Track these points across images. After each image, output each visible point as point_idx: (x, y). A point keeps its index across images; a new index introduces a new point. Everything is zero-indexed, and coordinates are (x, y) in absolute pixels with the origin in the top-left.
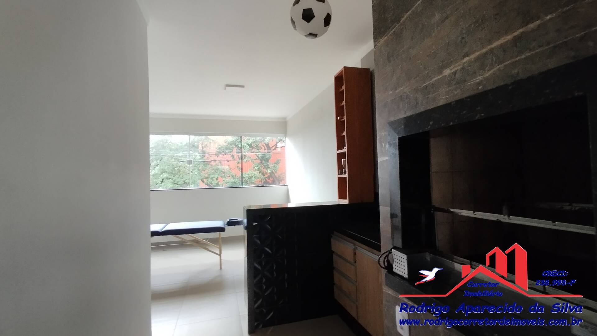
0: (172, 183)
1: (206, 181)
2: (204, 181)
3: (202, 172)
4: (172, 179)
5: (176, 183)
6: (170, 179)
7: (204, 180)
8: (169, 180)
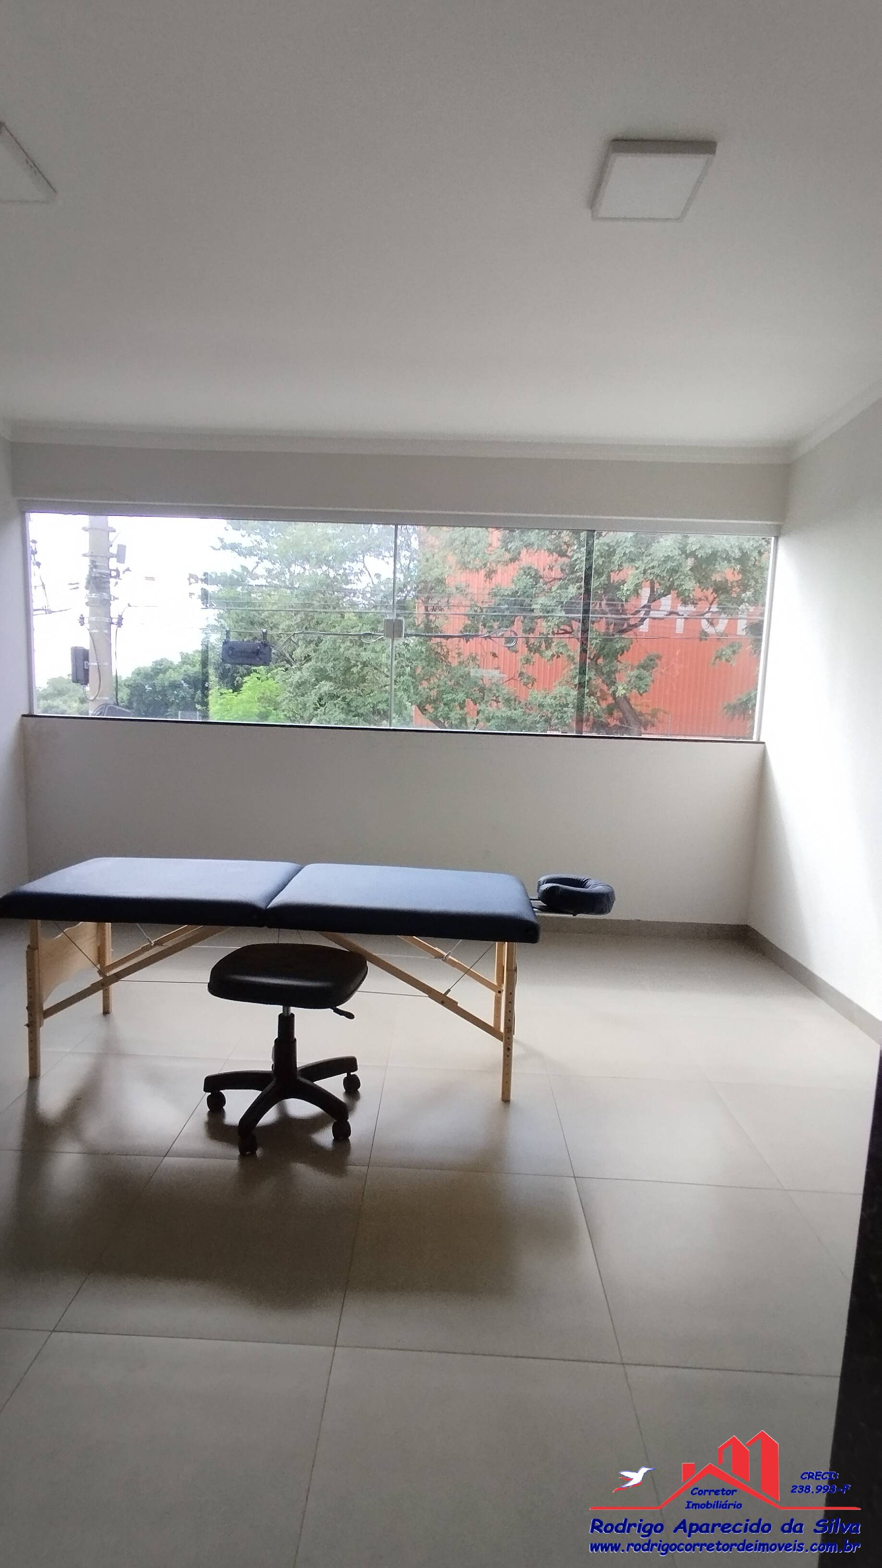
0: (342, 709)
1: (431, 710)
2: (426, 710)
3: (424, 682)
4: (344, 699)
5: (353, 709)
6: (339, 697)
7: (428, 707)
8: (335, 702)
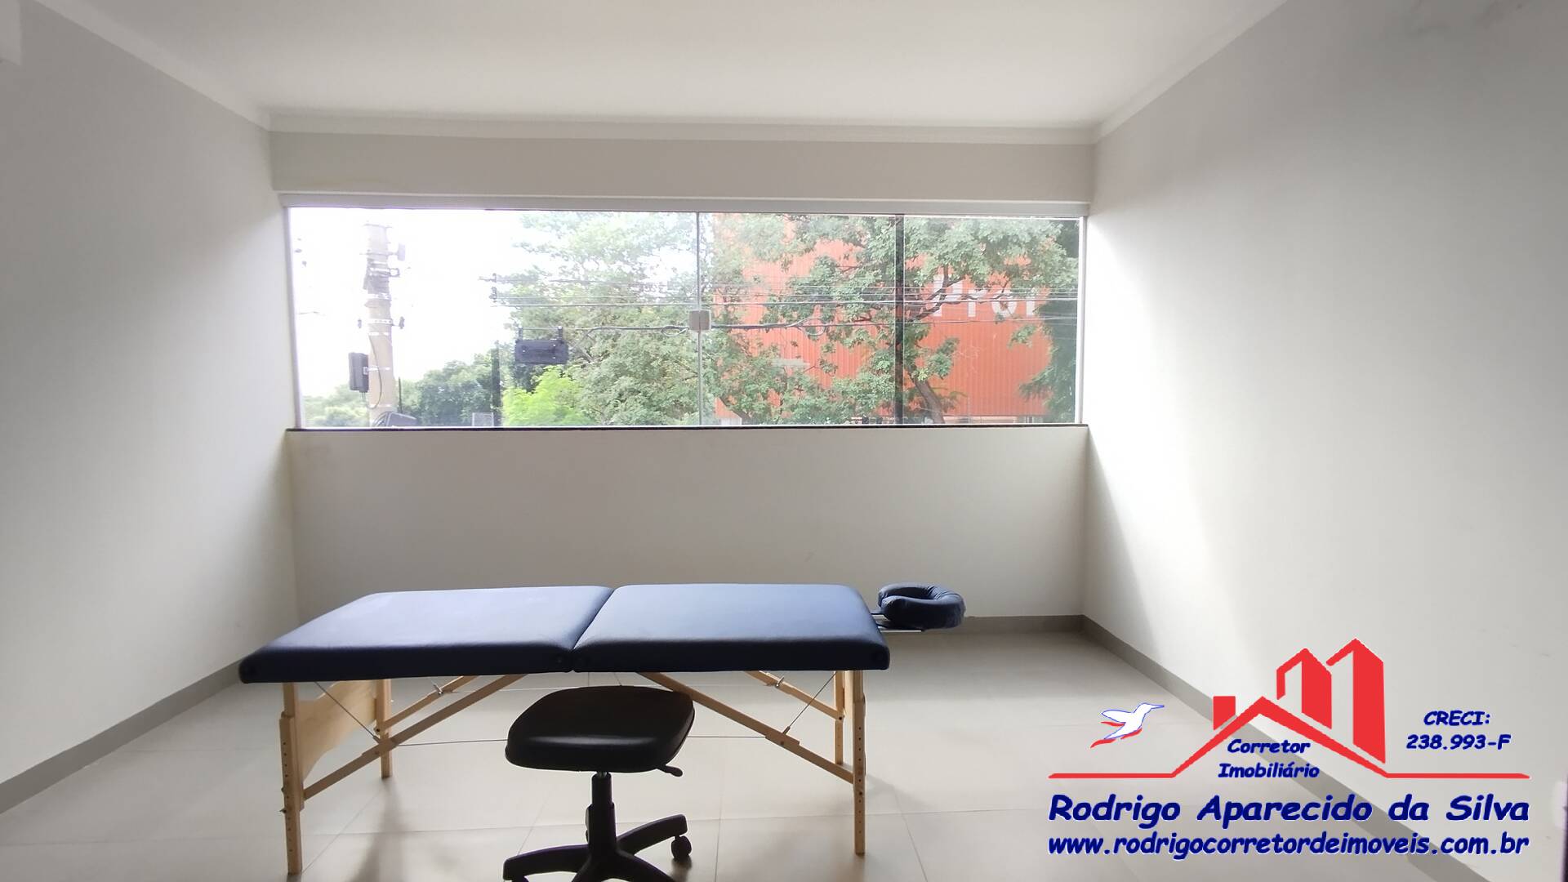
0: (644, 404)
1: (734, 402)
2: (728, 401)
3: (725, 373)
4: (645, 394)
5: (655, 404)
6: (640, 392)
7: (731, 399)
8: (636, 397)
